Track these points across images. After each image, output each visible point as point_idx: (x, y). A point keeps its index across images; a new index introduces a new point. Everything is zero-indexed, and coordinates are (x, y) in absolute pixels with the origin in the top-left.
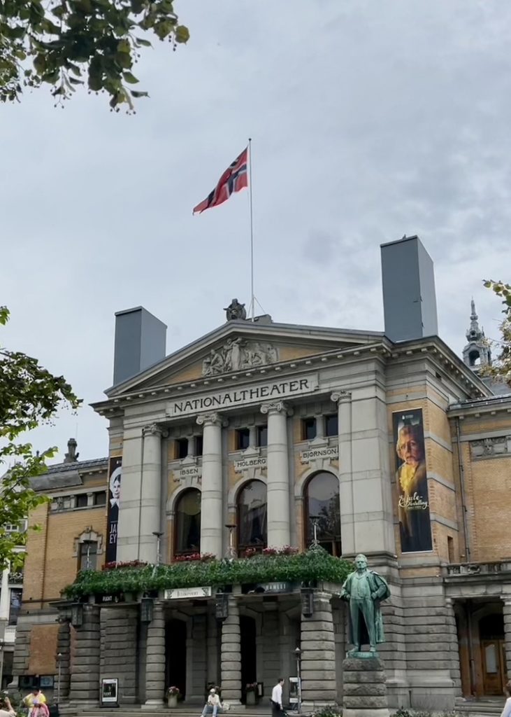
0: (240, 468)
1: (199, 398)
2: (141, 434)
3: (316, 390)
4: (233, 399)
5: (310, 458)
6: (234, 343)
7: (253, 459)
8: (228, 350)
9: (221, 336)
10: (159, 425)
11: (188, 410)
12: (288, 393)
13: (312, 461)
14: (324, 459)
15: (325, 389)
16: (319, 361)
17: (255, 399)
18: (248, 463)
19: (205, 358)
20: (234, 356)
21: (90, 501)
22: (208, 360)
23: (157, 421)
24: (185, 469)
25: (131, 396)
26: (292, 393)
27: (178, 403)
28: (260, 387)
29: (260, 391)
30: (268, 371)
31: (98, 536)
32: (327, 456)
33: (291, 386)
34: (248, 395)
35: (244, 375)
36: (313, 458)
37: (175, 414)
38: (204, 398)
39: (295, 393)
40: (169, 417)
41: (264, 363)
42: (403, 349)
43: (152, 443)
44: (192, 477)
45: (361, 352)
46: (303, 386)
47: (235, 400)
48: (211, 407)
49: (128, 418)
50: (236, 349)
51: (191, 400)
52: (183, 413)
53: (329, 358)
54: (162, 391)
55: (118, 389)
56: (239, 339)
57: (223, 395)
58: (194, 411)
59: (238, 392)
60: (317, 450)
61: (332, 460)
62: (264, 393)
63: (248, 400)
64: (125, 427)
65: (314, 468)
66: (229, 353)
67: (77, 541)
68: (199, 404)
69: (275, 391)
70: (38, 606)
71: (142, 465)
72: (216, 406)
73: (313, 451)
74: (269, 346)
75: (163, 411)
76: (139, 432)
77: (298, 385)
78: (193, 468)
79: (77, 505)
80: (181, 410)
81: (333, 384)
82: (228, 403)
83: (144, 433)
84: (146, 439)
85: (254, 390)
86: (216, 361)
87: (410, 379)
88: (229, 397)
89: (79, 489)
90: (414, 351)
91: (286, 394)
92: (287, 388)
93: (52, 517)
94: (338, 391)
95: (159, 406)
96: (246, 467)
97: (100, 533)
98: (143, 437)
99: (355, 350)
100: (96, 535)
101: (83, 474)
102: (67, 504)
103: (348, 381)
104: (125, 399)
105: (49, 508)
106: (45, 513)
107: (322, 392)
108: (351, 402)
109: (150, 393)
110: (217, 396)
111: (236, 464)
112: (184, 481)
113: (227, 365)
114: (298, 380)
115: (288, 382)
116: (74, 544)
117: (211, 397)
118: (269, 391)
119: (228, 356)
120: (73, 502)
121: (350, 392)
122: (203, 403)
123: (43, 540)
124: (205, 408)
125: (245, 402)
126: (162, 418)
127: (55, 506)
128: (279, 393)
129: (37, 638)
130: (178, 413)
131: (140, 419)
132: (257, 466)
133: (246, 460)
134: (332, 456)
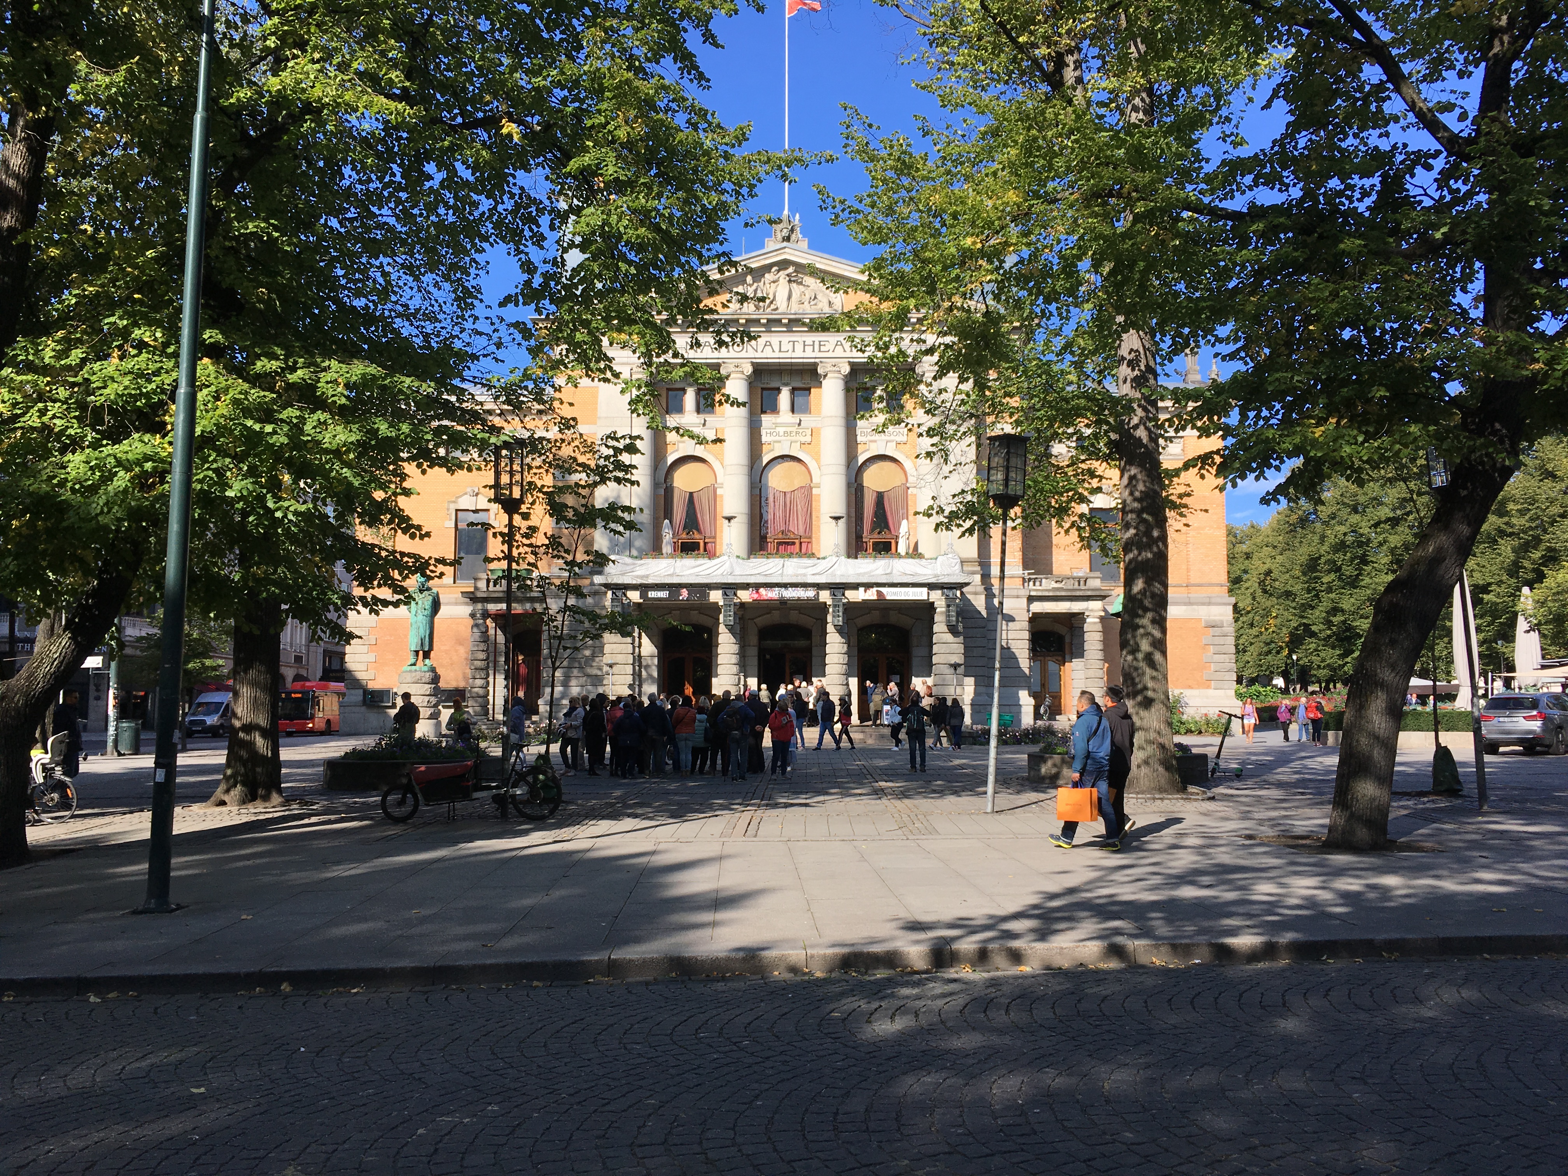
0: (769, 439)
4: (777, 349)
5: (869, 438)
6: (782, 274)
7: (789, 429)
8: (771, 283)
12: (856, 352)
13: (871, 442)
17: (809, 353)
18: (781, 433)
20: (782, 295)
22: (740, 290)
28: (816, 339)
29: (817, 344)
32: (892, 438)
34: (799, 347)
47: (780, 351)
50: (782, 282)
59: (785, 340)
61: (898, 443)
62: (823, 348)
63: (799, 353)
65: (873, 451)
66: (772, 287)
69: (839, 348)
71: (631, 418)
76: (626, 372)
82: (769, 353)
85: (809, 342)
88: (771, 345)
91: (853, 354)
96: (777, 438)
111: (763, 432)
112: (682, 446)
113: (771, 302)
118: (830, 346)
119: (771, 290)
125: (794, 355)
128: (845, 350)
131: (627, 353)
132: (794, 438)
133: (778, 429)
134: (898, 438)
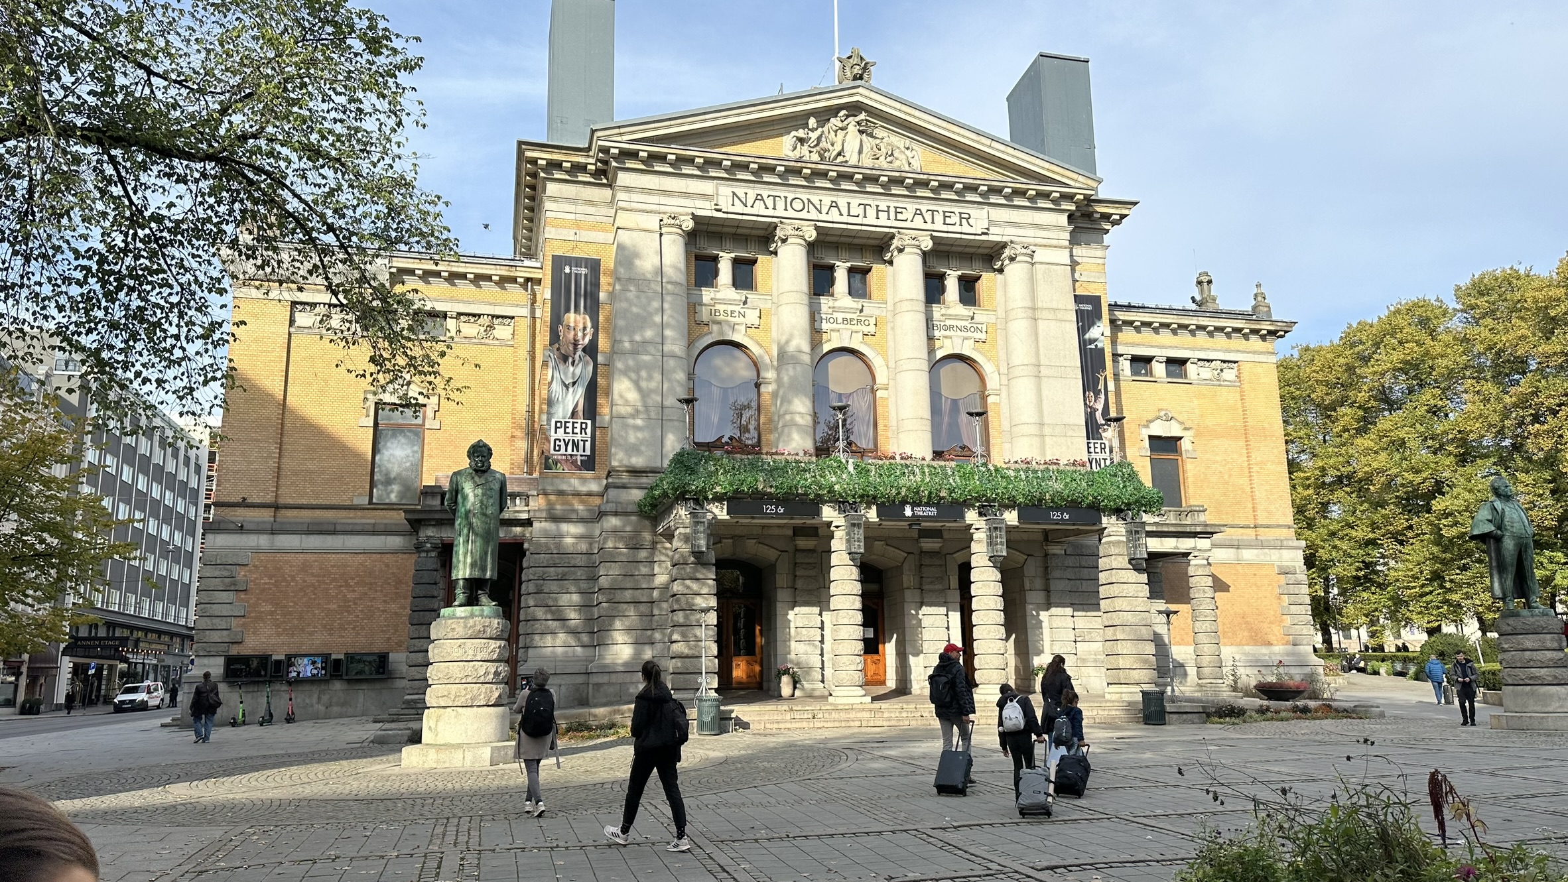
0: (826, 325)
1: (783, 194)
2: (658, 228)
3: (982, 233)
5: (943, 332)
7: (849, 316)
8: (841, 129)
9: (832, 102)
11: (759, 208)
13: (946, 337)
14: (964, 338)
16: (998, 191)
17: (883, 220)
18: (840, 320)
20: (851, 143)
22: (801, 133)
23: (694, 211)
24: (721, 307)
25: (649, 152)
26: (945, 228)
27: (740, 192)
30: (916, 181)
31: (427, 394)
33: (945, 217)
34: (871, 212)
35: (876, 179)
36: (947, 333)
37: (731, 209)
38: (790, 196)
39: (951, 228)
40: (720, 210)
41: (906, 167)
43: (675, 247)
44: (736, 323)
45: (1061, 195)
46: (964, 221)
48: (804, 215)
49: (626, 189)
51: (765, 193)
52: (748, 210)
53: (1015, 191)
54: (718, 162)
56: (863, 116)
57: (827, 200)
58: (770, 212)
60: (953, 322)
61: (975, 341)
63: (871, 219)
65: (946, 349)
66: (841, 133)
68: (780, 204)
70: (266, 515)
71: (662, 282)
72: (814, 215)
73: (946, 322)
74: (907, 144)
75: (711, 197)
76: (652, 222)
77: (955, 219)
78: (737, 308)
80: (745, 204)
83: (661, 226)
84: (667, 238)
86: (817, 143)
87: (1084, 252)
90: (1101, 216)
92: (939, 218)
93: (300, 341)
94: (1014, 243)
95: (706, 187)
96: (835, 326)
97: (432, 390)
98: (661, 235)
99: (1056, 191)
104: (634, 155)
105: (292, 320)
107: (991, 238)
108: (1033, 264)
109: (691, 159)
110: (815, 199)
111: (818, 317)
112: (716, 326)
113: (839, 154)
114: (957, 210)
115: (941, 209)
116: (363, 401)
117: (805, 197)
119: (840, 138)
121: (1034, 248)
122: (788, 203)
124: (790, 213)
126: (705, 210)
127: (305, 319)
130: (739, 208)
131: (655, 199)
132: (855, 328)
133: (835, 315)
134: (978, 336)
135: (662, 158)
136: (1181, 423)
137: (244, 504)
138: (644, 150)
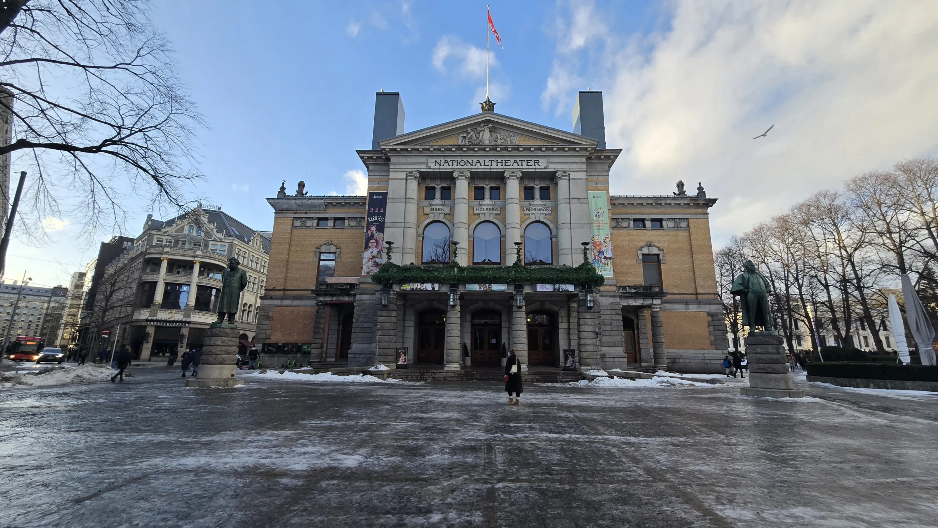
0: (478, 212)
1: (456, 160)
2: (405, 177)
3: (545, 168)
4: (483, 164)
5: (531, 212)
6: (486, 127)
7: (489, 207)
8: (481, 131)
9: (478, 120)
10: (420, 173)
11: (446, 166)
12: (525, 166)
13: (532, 214)
14: (541, 214)
15: (551, 169)
16: (551, 149)
17: (500, 166)
18: (485, 209)
19: (462, 133)
20: (486, 136)
21: (330, 223)
22: (465, 135)
23: (420, 170)
24: (434, 207)
25: (401, 149)
26: (527, 167)
27: (438, 161)
28: (504, 160)
29: (504, 162)
30: (513, 149)
31: (337, 248)
32: (543, 212)
33: (527, 163)
34: (494, 164)
35: (495, 149)
36: (533, 212)
37: (435, 167)
38: (459, 160)
39: (530, 167)
40: (430, 168)
41: (509, 143)
42: (599, 154)
43: (413, 185)
44: (440, 214)
45: (581, 149)
46: (536, 164)
47: (484, 165)
48: (465, 167)
49: (394, 164)
50: (487, 131)
51: (449, 160)
52: (441, 167)
53: (559, 149)
54: (428, 150)
55: (390, 141)
56: (491, 125)
57: (475, 160)
58: (451, 167)
59: (487, 160)
60: (536, 208)
61: (546, 215)
62: (507, 164)
64: (391, 170)
65: (533, 219)
66: (481, 133)
67: (318, 250)
68: (455, 164)
69: (515, 164)
70: (281, 293)
71: (406, 199)
72: (469, 166)
73: (533, 208)
74: (511, 134)
75: (426, 164)
76: (403, 176)
77: (532, 163)
78: (441, 207)
79: (318, 225)
80: (440, 165)
81: (557, 166)
82: (478, 166)
83: (407, 177)
84: (409, 181)
85: (500, 160)
86: (471, 138)
87: (599, 173)
88: (480, 162)
89: (322, 213)
90: (606, 157)
91: (523, 167)
92: (525, 164)
93: (295, 231)
94: (561, 171)
95: (423, 160)
96: (482, 212)
97: (338, 247)
98: (406, 180)
99: (578, 147)
100: (335, 247)
101: (328, 203)
102: (309, 223)
103: (568, 166)
104: (395, 150)
105: (293, 224)
106: (289, 228)
107: (550, 170)
108: (569, 180)
109: (417, 149)
110: (470, 160)
111: (475, 209)
112: (432, 215)
113: (480, 141)
114: (533, 160)
115: (525, 160)
116: (315, 252)
117: (465, 160)
118: (510, 163)
119: (481, 135)
120: (315, 222)
121: (569, 173)
122: (458, 163)
123: (287, 247)
124: (459, 167)
125: (492, 167)
126: (424, 168)
127: (298, 223)
128: (518, 165)
129: (279, 316)
130: (438, 166)
131: (404, 166)
132: (491, 212)
133: (483, 207)
134: (547, 212)
135: (406, 150)
136: (659, 248)
137: (274, 289)
138: (398, 148)
